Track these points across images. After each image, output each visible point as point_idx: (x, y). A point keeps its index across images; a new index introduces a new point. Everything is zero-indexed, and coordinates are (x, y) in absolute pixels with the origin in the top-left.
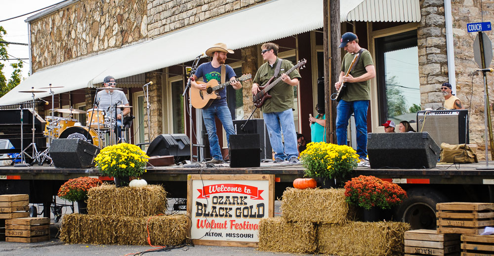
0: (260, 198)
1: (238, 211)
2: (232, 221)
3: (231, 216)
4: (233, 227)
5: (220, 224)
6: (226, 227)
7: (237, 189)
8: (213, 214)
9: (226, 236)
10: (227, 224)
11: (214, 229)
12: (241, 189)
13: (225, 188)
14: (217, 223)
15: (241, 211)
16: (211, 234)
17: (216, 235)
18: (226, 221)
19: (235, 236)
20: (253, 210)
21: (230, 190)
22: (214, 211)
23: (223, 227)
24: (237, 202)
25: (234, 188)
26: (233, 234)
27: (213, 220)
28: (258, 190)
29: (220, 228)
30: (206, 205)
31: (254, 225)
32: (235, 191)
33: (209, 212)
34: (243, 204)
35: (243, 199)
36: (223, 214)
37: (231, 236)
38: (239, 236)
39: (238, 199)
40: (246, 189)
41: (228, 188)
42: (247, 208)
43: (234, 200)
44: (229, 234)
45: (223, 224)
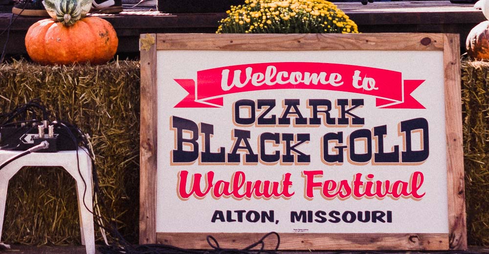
0: (413, 104)
1: (332, 144)
2: (310, 175)
3: (304, 158)
4: (316, 192)
5: (267, 183)
6: (290, 191)
7: (327, 79)
8: (239, 155)
9: (293, 221)
10: (291, 183)
11: (244, 200)
12: (340, 77)
13: (280, 74)
14: (254, 181)
15: (344, 144)
16: (234, 216)
17: (253, 217)
18: (288, 176)
19: (324, 220)
20: (386, 139)
21: (300, 80)
22: (241, 145)
23: (277, 195)
24: (328, 115)
25: (315, 75)
26: (317, 214)
27: (238, 174)
28: (405, 81)
29: (267, 196)
30: (212, 126)
31: (392, 183)
32: (319, 82)
33: (223, 149)
34: (350, 121)
35: (347, 108)
36: (278, 152)
37: (310, 220)
38: (338, 220)
39: (330, 108)
40: (360, 79)
41: (293, 74)
42: (365, 133)
43: (315, 112)
44: (303, 213)
45: (276, 184)
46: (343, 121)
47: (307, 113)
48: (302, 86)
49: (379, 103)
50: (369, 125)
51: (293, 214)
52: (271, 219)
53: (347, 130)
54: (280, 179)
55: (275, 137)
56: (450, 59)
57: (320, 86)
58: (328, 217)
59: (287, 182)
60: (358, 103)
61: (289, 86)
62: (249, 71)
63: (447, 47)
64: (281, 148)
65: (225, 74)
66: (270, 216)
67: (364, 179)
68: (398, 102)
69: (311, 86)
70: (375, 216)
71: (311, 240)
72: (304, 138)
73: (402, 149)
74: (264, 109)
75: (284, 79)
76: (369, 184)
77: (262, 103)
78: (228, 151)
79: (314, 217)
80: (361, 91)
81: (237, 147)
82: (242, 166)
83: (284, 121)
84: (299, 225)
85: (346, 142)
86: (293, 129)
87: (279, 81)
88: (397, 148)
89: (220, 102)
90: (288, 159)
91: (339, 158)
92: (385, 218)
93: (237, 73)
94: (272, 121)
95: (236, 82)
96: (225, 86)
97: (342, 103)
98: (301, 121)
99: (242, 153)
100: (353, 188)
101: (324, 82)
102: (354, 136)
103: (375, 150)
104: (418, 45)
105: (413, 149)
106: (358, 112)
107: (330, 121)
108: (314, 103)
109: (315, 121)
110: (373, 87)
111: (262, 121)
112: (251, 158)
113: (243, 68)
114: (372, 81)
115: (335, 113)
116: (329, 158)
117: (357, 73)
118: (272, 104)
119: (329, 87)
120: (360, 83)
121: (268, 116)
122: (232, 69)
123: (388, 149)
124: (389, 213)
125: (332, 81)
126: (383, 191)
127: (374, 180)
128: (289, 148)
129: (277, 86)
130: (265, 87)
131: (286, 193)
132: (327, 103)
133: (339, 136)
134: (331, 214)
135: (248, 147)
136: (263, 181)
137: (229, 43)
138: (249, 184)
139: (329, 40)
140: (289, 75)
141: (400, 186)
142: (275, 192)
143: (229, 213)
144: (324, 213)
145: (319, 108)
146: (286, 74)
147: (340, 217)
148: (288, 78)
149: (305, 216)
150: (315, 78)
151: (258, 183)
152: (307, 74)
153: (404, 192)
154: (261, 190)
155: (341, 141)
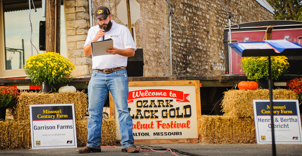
0: (186, 101)
1: (164, 113)
2: (158, 122)
3: (157, 117)
4: (160, 127)
5: (146, 124)
6: (153, 127)
7: (162, 94)
8: (138, 117)
9: (154, 135)
10: (153, 124)
11: (140, 130)
12: (166, 93)
13: (149, 93)
14: (143, 124)
15: (168, 113)
16: (138, 134)
17: (143, 134)
18: (152, 122)
19: (163, 135)
20: (179, 111)
21: (155, 95)
22: (139, 114)
23: (149, 128)
24: (163, 104)
25: (159, 93)
26: (161, 133)
27: (138, 122)
28: (184, 94)
29: (147, 128)
30: (130, 108)
31: (181, 124)
32: (160, 95)
33: (134, 115)
34: (169, 106)
35: (168, 102)
36: (149, 116)
37: (159, 135)
38: (167, 135)
39: (163, 102)
40: (172, 94)
41: (153, 93)
42: (173, 110)
43: (159, 103)
44: (157, 133)
45: (149, 125)
46: (167, 106)
47: (157, 104)
48: (155, 96)
49: (177, 101)
50: (175, 107)
51: (154, 133)
52: (148, 135)
53: (169, 109)
54: (150, 123)
55: (148, 111)
56: (197, 88)
57: (160, 96)
58: (164, 134)
59: (152, 124)
60: (171, 101)
61: (152, 96)
62: (140, 92)
63: (196, 84)
64: (150, 114)
65: (134, 93)
66: (147, 134)
67: (173, 123)
68: (182, 100)
69: (158, 96)
70: (177, 134)
71: (160, 141)
72: (156, 111)
73: (184, 114)
74: (145, 103)
75: (150, 94)
76: (175, 124)
77: (144, 101)
78: (135, 115)
79: (160, 134)
80: (172, 97)
81: (138, 114)
82: (139, 120)
83: (151, 106)
84: (156, 136)
85: (168, 112)
86: (153, 109)
87: (149, 95)
88: (182, 114)
89: (132, 101)
90: (152, 117)
91: (166, 117)
92: (180, 134)
93: (137, 93)
94: (147, 106)
95: (137, 95)
96: (134, 97)
97: (167, 101)
98: (155, 106)
99: (139, 116)
100: (171, 125)
101: (161, 95)
102: (171, 110)
103: (176, 114)
104: (188, 84)
105: (187, 114)
106: (171, 103)
107: (164, 106)
108: (159, 101)
109: (159, 106)
110: (175, 96)
111: (144, 107)
112: (142, 117)
113: (138, 91)
114: (175, 94)
115: (165, 104)
116: (164, 117)
117: (171, 92)
118: (147, 101)
119: (163, 96)
120: (172, 95)
121: (146, 105)
122: (135, 92)
123: (180, 114)
124: (181, 132)
125: (164, 95)
126: (179, 126)
127: (176, 123)
128: (152, 114)
129: (148, 96)
130: (145, 97)
131: (152, 127)
132: (163, 101)
133: (166, 111)
134: (165, 133)
135: (141, 114)
136: (145, 124)
137: (134, 84)
138: (141, 125)
139: (163, 83)
140: (152, 93)
141: (184, 125)
142: (149, 127)
143: (136, 133)
144: (163, 133)
145: (160, 102)
146: (151, 93)
147: (167, 134)
148: (151, 94)
149: (158, 134)
150: (159, 94)
151: (144, 124)
152: (157, 93)
153: (185, 126)
154: (145, 127)
155: (167, 112)
